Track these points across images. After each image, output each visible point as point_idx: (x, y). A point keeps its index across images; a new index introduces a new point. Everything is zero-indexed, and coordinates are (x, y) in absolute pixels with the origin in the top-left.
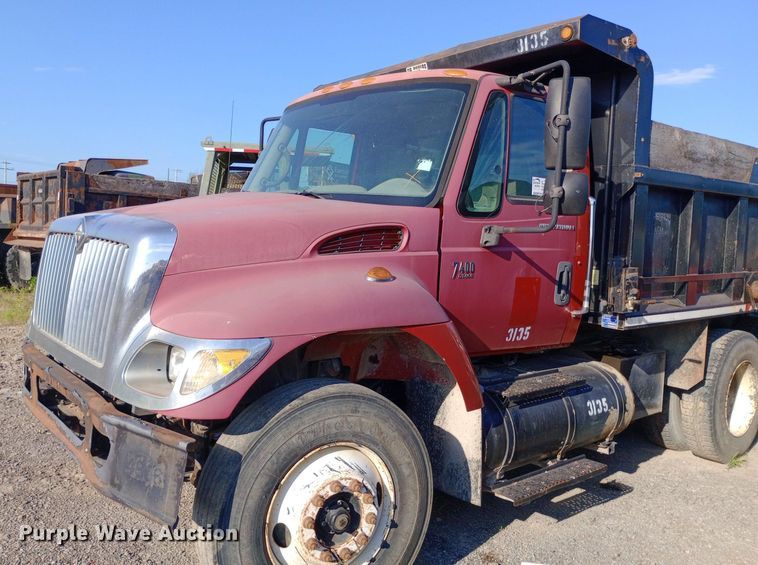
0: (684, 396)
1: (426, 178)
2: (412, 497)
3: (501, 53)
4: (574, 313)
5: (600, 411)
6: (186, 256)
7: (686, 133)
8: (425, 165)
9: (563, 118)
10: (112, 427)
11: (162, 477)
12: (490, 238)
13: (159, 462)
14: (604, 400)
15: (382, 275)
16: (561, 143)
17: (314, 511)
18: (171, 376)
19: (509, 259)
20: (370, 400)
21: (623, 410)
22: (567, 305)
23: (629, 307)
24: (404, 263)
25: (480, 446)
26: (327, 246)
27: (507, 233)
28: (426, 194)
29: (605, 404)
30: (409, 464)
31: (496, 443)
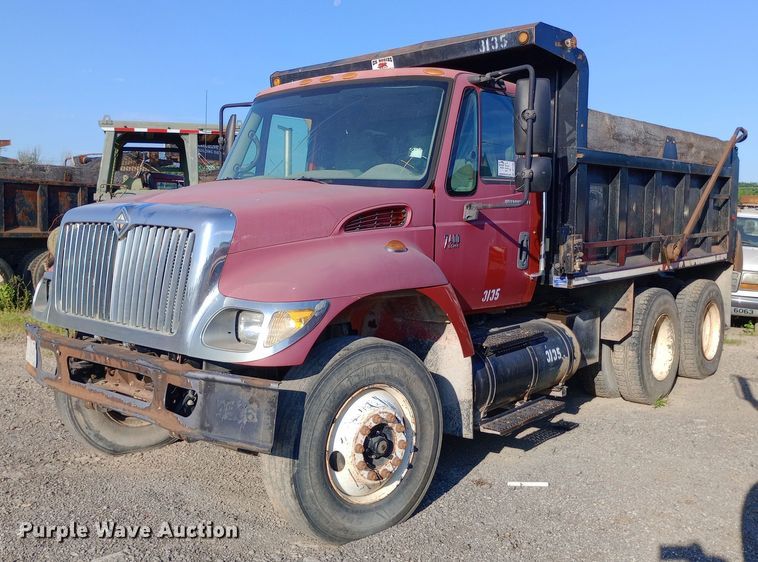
0: (616, 346)
1: (417, 165)
2: (429, 428)
3: (465, 51)
4: (532, 276)
5: (555, 359)
6: (245, 237)
7: (613, 118)
8: (417, 153)
9: (530, 113)
10: (197, 382)
11: (255, 415)
12: (470, 214)
13: (251, 403)
14: (558, 349)
15: (398, 247)
16: (529, 133)
17: (362, 439)
18: (239, 337)
19: (483, 229)
20: (395, 349)
21: (572, 358)
22: (526, 270)
23: (577, 268)
24: (410, 236)
25: (471, 388)
26: (350, 225)
27: (485, 208)
28: (420, 177)
29: (559, 353)
30: (426, 400)
31: (482, 386)
